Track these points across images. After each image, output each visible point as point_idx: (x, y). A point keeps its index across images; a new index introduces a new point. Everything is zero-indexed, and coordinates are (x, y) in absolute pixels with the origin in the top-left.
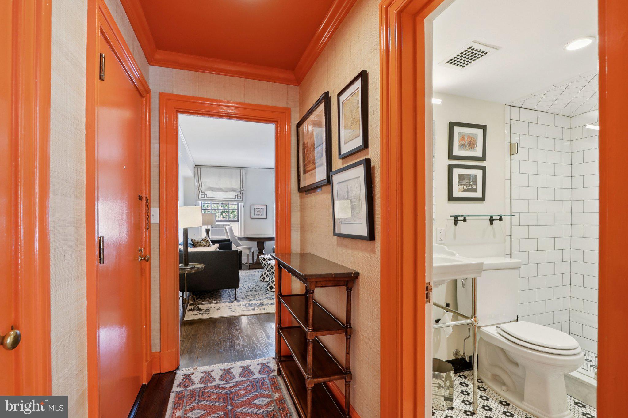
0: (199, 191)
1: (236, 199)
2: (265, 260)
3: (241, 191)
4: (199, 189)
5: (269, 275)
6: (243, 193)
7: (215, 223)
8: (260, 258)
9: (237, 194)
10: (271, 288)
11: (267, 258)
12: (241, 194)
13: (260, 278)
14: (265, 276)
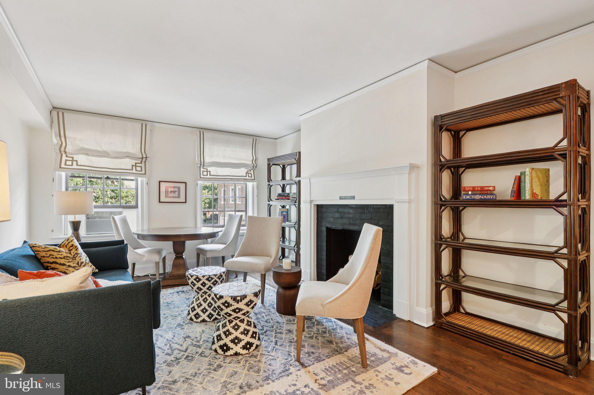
0: (62, 155)
1: (134, 171)
2: (200, 280)
3: (142, 158)
4: (62, 150)
5: (207, 308)
6: (145, 162)
7: (93, 210)
8: (189, 276)
9: (136, 163)
10: (225, 348)
11: (203, 276)
12: (143, 163)
13: (189, 314)
14: (198, 310)
